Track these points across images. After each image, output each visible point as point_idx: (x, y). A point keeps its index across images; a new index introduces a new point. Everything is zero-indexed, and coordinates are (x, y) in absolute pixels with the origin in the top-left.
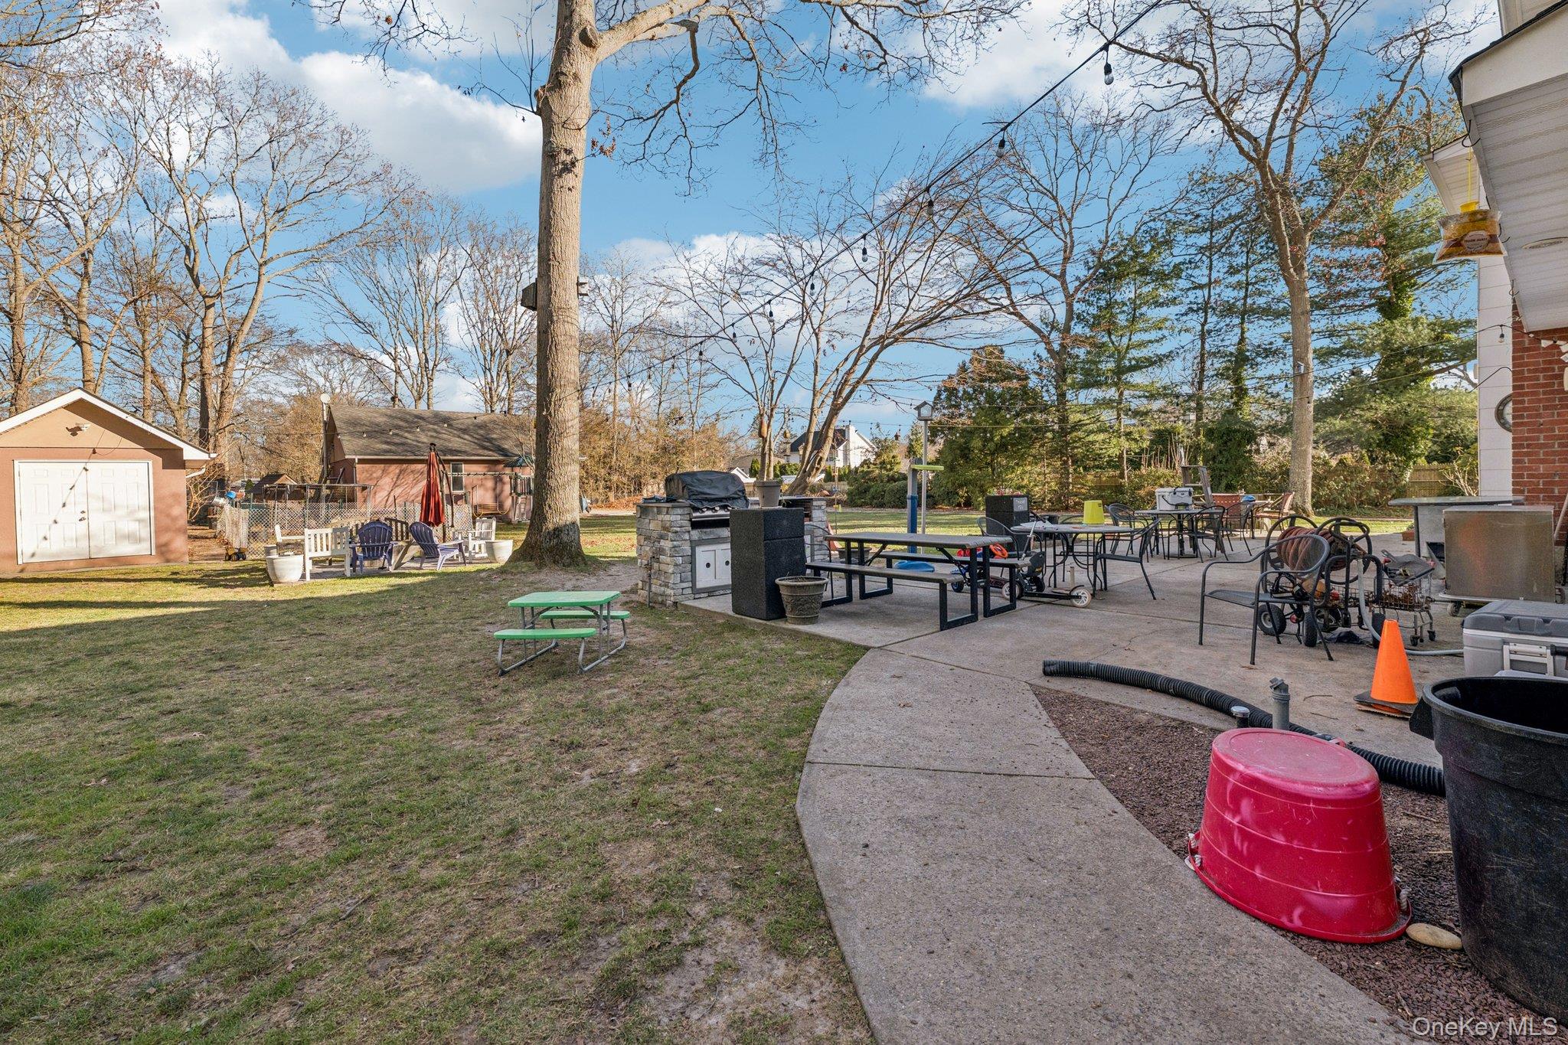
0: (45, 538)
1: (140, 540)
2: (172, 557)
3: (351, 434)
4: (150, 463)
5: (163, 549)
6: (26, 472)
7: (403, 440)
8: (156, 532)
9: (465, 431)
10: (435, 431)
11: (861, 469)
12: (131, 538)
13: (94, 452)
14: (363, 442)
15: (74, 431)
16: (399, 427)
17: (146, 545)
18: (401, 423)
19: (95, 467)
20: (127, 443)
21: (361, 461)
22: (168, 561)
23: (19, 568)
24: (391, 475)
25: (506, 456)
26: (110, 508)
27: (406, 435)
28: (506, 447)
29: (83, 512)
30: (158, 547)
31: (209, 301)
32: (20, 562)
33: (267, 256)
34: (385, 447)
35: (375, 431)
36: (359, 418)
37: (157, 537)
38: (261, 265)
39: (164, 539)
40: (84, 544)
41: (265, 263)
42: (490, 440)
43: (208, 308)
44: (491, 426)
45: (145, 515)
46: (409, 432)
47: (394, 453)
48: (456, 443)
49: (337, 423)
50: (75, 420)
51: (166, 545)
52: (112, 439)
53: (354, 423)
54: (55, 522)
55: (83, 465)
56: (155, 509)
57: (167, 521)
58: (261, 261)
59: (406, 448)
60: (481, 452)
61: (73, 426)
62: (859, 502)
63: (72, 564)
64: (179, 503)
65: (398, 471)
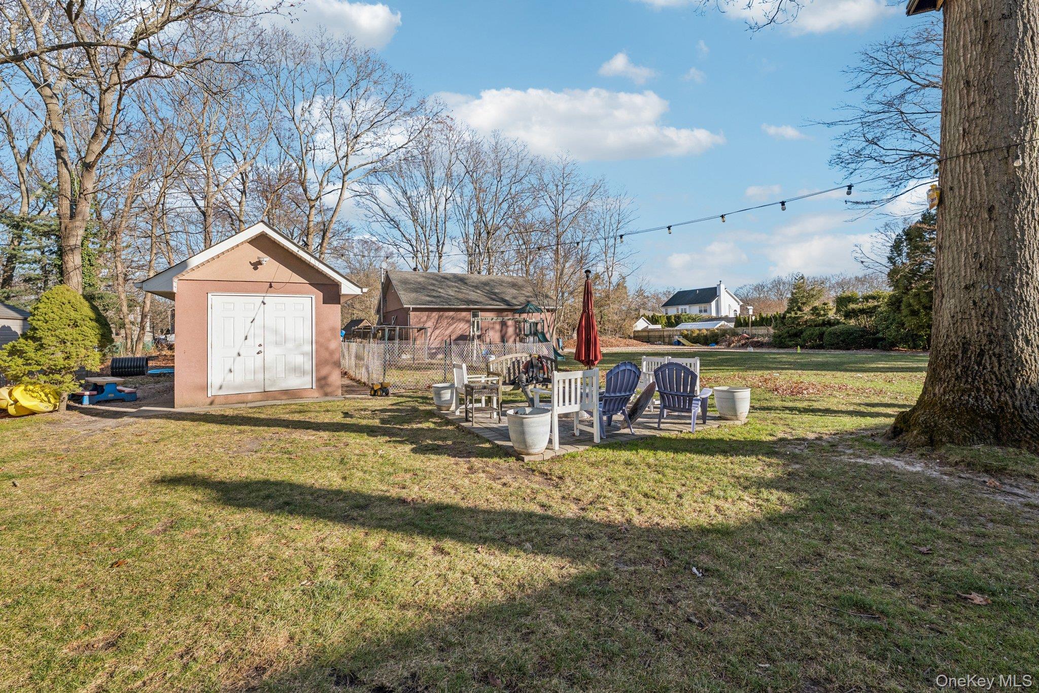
0: (231, 371)
1: (304, 373)
2: (329, 390)
3: (405, 290)
4: (313, 297)
5: (323, 382)
6: (218, 303)
7: (438, 294)
8: (317, 365)
9: (476, 287)
10: (457, 287)
11: (788, 315)
12: (297, 370)
13: (271, 286)
14: (414, 295)
15: (256, 265)
16: (434, 285)
17: (308, 378)
18: (434, 282)
19: (272, 300)
20: (297, 278)
21: (415, 310)
22: (326, 395)
23: (209, 401)
24: (433, 320)
25: (509, 305)
26: (281, 342)
27: (439, 290)
28: (507, 298)
29: (260, 345)
30: (319, 380)
31: (313, 203)
32: (209, 395)
33: (349, 168)
34: (428, 298)
35: (419, 288)
36: (407, 279)
37: (317, 371)
38: (344, 175)
39: (324, 372)
40: (260, 376)
41: (347, 173)
42: (495, 294)
43: (311, 208)
44: (492, 283)
45: (307, 348)
46: (441, 288)
47: (436, 303)
48: (473, 296)
49: (394, 282)
50: (256, 254)
51: (325, 378)
52: (284, 274)
53: (405, 282)
54: (239, 355)
55: (261, 299)
56: (316, 342)
57: (326, 355)
58: (344, 172)
59: (442, 300)
60: (491, 302)
61: (254, 260)
62: (790, 343)
63: (250, 397)
64: (335, 338)
65: (437, 317)
